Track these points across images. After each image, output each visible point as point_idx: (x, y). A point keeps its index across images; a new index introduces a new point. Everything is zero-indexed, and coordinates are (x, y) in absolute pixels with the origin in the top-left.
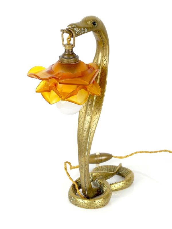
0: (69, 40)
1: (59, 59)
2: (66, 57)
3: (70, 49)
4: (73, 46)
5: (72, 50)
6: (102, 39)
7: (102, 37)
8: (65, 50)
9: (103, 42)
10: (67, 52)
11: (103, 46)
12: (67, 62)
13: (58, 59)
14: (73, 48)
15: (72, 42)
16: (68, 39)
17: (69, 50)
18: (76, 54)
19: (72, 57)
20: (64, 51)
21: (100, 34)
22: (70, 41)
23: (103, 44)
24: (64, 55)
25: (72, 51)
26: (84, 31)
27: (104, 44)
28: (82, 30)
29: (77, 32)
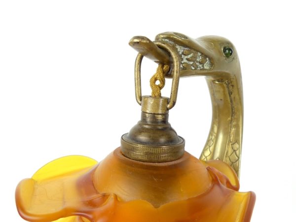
0: (158, 83)
1: (122, 143)
2: (143, 138)
3: (160, 112)
4: (170, 103)
5: (165, 115)
6: (231, 101)
7: (232, 96)
8: (144, 113)
9: (232, 109)
10: (148, 120)
11: (231, 120)
12: (145, 158)
13: (118, 144)
14: (168, 109)
15: (166, 92)
16: (156, 80)
17: (154, 114)
18: (179, 134)
19: (162, 140)
20: (138, 118)
21: (231, 88)
22: (161, 88)
23: (232, 116)
24: (139, 130)
25: (165, 121)
26: (203, 66)
27: (233, 113)
28: (198, 60)
29: (185, 61)
